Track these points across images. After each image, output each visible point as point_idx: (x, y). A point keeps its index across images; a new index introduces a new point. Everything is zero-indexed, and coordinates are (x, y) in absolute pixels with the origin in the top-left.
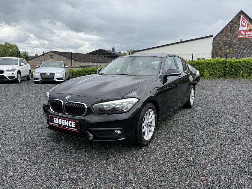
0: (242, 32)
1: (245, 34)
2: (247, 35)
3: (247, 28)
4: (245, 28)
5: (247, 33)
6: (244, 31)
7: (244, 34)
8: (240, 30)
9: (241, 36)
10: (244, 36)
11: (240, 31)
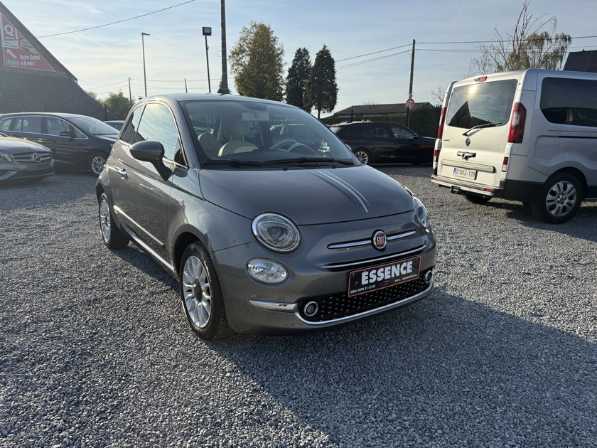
0: (9, 51)
1: (18, 58)
2: (23, 61)
3: (19, 44)
4: (15, 44)
5: (22, 57)
6: (13, 50)
7: (15, 57)
8: (3, 46)
9: (9, 62)
10: (16, 63)
11: (6, 49)
